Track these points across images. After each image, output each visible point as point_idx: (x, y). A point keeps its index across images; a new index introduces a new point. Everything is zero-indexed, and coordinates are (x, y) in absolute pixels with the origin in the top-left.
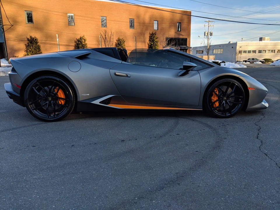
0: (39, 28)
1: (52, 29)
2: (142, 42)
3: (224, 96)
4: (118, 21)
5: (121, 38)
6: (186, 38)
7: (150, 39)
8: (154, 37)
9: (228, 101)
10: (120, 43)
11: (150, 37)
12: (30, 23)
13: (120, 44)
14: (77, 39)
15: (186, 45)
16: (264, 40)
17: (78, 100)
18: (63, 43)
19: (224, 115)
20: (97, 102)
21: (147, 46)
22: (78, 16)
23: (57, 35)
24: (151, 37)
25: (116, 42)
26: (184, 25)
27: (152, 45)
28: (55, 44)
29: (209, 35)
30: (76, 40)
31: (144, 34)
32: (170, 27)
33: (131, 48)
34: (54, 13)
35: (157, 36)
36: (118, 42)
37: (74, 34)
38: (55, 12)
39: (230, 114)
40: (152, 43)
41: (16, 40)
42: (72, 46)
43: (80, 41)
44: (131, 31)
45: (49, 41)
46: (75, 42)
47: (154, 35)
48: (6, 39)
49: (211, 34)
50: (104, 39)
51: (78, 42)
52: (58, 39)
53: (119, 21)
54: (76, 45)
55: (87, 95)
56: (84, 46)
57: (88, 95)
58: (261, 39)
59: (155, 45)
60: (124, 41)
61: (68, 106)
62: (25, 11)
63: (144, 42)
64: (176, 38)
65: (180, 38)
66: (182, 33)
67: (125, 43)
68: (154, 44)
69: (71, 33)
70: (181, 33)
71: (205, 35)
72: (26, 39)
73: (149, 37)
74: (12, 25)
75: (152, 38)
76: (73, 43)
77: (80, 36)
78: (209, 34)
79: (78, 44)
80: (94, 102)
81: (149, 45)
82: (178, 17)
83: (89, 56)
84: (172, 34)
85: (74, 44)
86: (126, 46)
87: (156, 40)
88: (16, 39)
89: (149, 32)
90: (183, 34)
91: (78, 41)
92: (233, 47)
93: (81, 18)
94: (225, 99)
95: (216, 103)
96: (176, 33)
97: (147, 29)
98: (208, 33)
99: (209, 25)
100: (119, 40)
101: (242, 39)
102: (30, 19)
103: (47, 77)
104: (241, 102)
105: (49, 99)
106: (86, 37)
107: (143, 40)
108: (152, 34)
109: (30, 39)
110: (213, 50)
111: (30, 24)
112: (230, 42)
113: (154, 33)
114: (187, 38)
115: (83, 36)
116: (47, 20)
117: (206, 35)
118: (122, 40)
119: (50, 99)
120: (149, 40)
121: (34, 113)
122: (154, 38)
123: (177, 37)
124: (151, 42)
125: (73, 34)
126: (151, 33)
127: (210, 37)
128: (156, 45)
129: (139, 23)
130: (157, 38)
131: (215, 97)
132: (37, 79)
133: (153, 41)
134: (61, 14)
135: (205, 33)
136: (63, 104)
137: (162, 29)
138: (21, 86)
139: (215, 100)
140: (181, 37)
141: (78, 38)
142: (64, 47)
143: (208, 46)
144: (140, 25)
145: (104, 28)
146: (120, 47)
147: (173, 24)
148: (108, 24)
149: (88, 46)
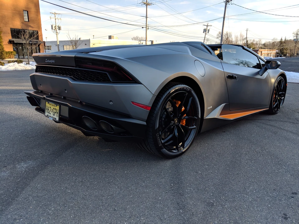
6: (37, 30)
15: (38, 39)
16: (114, 39)
26: (32, 15)
29: (57, 29)
32: (14, 15)
49: (59, 28)
57: (211, 107)
58: (110, 37)
66: (32, 24)
70: (30, 24)
71: (52, 29)
78: (57, 28)
80: (216, 116)
92: (86, 44)
98: (55, 27)
99: (56, 18)
110: (63, 46)
112: (80, 39)
117: (54, 28)
119: (176, 121)
127: (58, 31)
143: (58, 42)
147: (18, 11)
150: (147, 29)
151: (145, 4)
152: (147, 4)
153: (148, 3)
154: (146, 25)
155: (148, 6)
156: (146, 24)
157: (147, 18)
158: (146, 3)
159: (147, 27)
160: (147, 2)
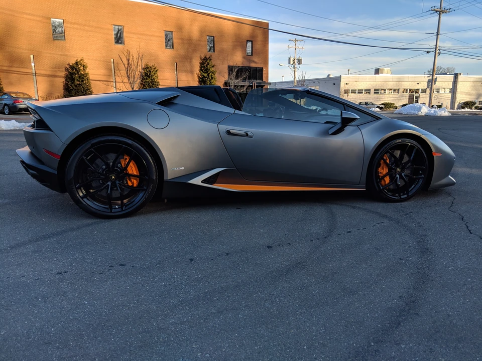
1: (22, 45)
2: (187, 71)
3: (397, 166)
4: (144, 35)
5: (150, 64)
6: (262, 67)
7: (201, 67)
8: (208, 64)
9: (403, 174)
10: (148, 73)
11: (201, 64)
13: (150, 74)
14: (69, 64)
15: (262, 79)
16: (382, 73)
17: (165, 179)
18: (43, 72)
19: (397, 196)
20: (197, 181)
21: (197, 79)
22: (71, 23)
23: (32, 56)
24: (203, 63)
25: (142, 71)
26: (258, 46)
27: (204, 77)
28: (27, 74)
29: (296, 63)
30: (68, 67)
31: (191, 59)
32: (234, 48)
33: (168, 81)
34: (25, 16)
35: (213, 62)
36: (146, 72)
37: (64, 55)
39: (406, 196)
40: (206, 75)
42: (60, 77)
43: (76, 69)
44: (169, 52)
45: (16, 67)
46: (67, 70)
47: (208, 61)
49: (300, 62)
50: (126, 66)
51: (73, 69)
52: (33, 64)
53: (147, 35)
54: (67, 75)
55: (181, 168)
56: (83, 78)
57: (183, 168)
58: (377, 71)
59: (210, 77)
60: (156, 70)
61: (146, 190)
63: (192, 72)
64: (245, 67)
65: (251, 67)
66: (255, 59)
67: (158, 73)
68: (209, 76)
69: (59, 55)
71: (289, 63)
73: (199, 65)
75: (205, 65)
76: (63, 71)
77: (75, 60)
78: (296, 61)
79: (71, 74)
80: (192, 181)
81: (199, 78)
82: (247, 31)
83: (176, 101)
84: (238, 59)
85: (63, 74)
86: (160, 79)
87: (212, 70)
89: (199, 55)
90: (256, 60)
91: (72, 67)
92: (334, 84)
93: (76, 26)
94: (398, 171)
95: (385, 179)
96: (244, 58)
97: (195, 51)
98: (294, 60)
99: (296, 47)
100: (147, 68)
101: (349, 70)
103: (110, 138)
104: (423, 176)
105: (111, 177)
106: (86, 61)
107: (189, 69)
108: (204, 59)
112: (329, 75)
113: (208, 57)
114: (262, 68)
115: (81, 60)
116: (11, 29)
117: (292, 62)
118: (153, 68)
119: (113, 177)
120: (199, 68)
121: (85, 203)
122: (208, 66)
123: (246, 64)
124: (204, 73)
125: (61, 55)
126: (203, 57)
127: (297, 66)
128: (212, 78)
129: (182, 39)
130: (213, 66)
131: (385, 169)
132: (92, 143)
133: (207, 71)
134: (38, 19)
135: (290, 59)
136: (135, 185)
137: (222, 51)
138: (60, 155)
139: (384, 173)
140: (253, 65)
141: (72, 62)
142: (45, 78)
143: (296, 82)
144: (183, 43)
145: (119, 46)
146: (149, 80)
147: (240, 42)
148: (126, 40)
149: (91, 78)
150: (437, 55)
151: (436, 12)
152: (440, 12)
153: (443, 9)
154: (435, 47)
155: (442, 15)
156: (436, 45)
157: (438, 34)
158: (439, 10)
159: (438, 51)
160: (440, 8)
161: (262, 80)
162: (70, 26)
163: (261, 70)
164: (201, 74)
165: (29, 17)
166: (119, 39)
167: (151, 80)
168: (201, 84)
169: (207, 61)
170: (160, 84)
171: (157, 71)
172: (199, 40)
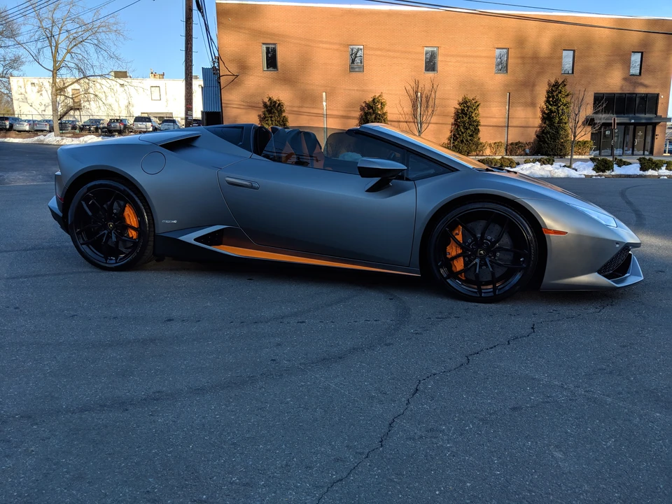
0: (288, 80)
1: (315, 79)
2: (525, 105)
4: (467, 56)
5: (470, 97)
6: (657, 92)
7: (549, 97)
8: (560, 93)
10: (466, 109)
11: (548, 92)
12: (271, 69)
13: (467, 110)
14: (365, 102)
17: (157, 232)
18: (335, 113)
20: (190, 238)
21: (539, 114)
22: (373, 49)
23: (324, 94)
24: (553, 91)
25: (458, 107)
26: (653, 59)
27: (551, 111)
28: (318, 115)
30: (364, 105)
31: (534, 85)
32: (609, 65)
33: (495, 120)
34: (321, 45)
35: (568, 89)
36: (463, 108)
37: (360, 91)
38: (322, 42)
40: (554, 108)
41: (242, 107)
42: (353, 118)
43: (372, 108)
44: (501, 78)
45: (307, 108)
46: (362, 109)
47: (560, 88)
48: (223, 105)
51: (369, 109)
52: (324, 104)
53: (470, 56)
54: (362, 117)
55: (173, 222)
56: (379, 119)
57: (175, 222)
59: (560, 111)
61: (138, 243)
62: (263, 44)
63: (533, 105)
64: (625, 94)
65: (636, 94)
66: (646, 80)
68: (558, 111)
69: (354, 90)
70: (642, 81)
72: (261, 105)
73: (545, 93)
74: (237, 76)
75: (555, 94)
76: (358, 111)
77: (372, 95)
79: (366, 114)
80: (183, 238)
81: (543, 112)
82: (634, 37)
84: (614, 82)
85: (358, 114)
86: (484, 117)
88: (242, 103)
89: (546, 81)
90: (646, 82)
91: (369, 106)
93: (379, 53)
94: (481, 254)
95: (455, 262)
96: (625, 79)
97: (541, 73)
100: (465, 102)
102: (272, 61)
103: (104, 182)
104: (524, 265)
106: (385, 98)
107: (529, 100)
108: (554, 86)
109: (268, 103)
111: (271, 73)
113: (560, 81)
114: (658, 95)
115: (380, 96)
116: (305, 62)
118: (473, 102)
119: (110, 226)
120: (545, 99)
121: (84, 250)
122: (560, 95)
123: (628, 90)
124: (551, 105)
125: (357, 90)
126: (553, 82)
128: (563, 113)
129: (523, 58)
130: (568, 95)
131: (454, 248)
132: (88, 186)
133: (556, 102)
134: (335, 47)
136: (134, 238)
137: (587, 71)
139: (454, 254)
140: (641, 90)
141: (369, 99)
142: (336, 119)
144: (524, 64)
145: (431, 74)
146: (466, 119)
147: (620, 55)
148: (440, 66)
149: (389, 118)
161: (656, 113)
162: (371, 52)
163: (655, 98)
164: (547, 107)
165: (325, 46)
166: (431, 65)
167: (469, 118)
168: (545, 123)
169: (557, 88)
170: (482, 124)
171: (478, 105)
172: (548, 58)
